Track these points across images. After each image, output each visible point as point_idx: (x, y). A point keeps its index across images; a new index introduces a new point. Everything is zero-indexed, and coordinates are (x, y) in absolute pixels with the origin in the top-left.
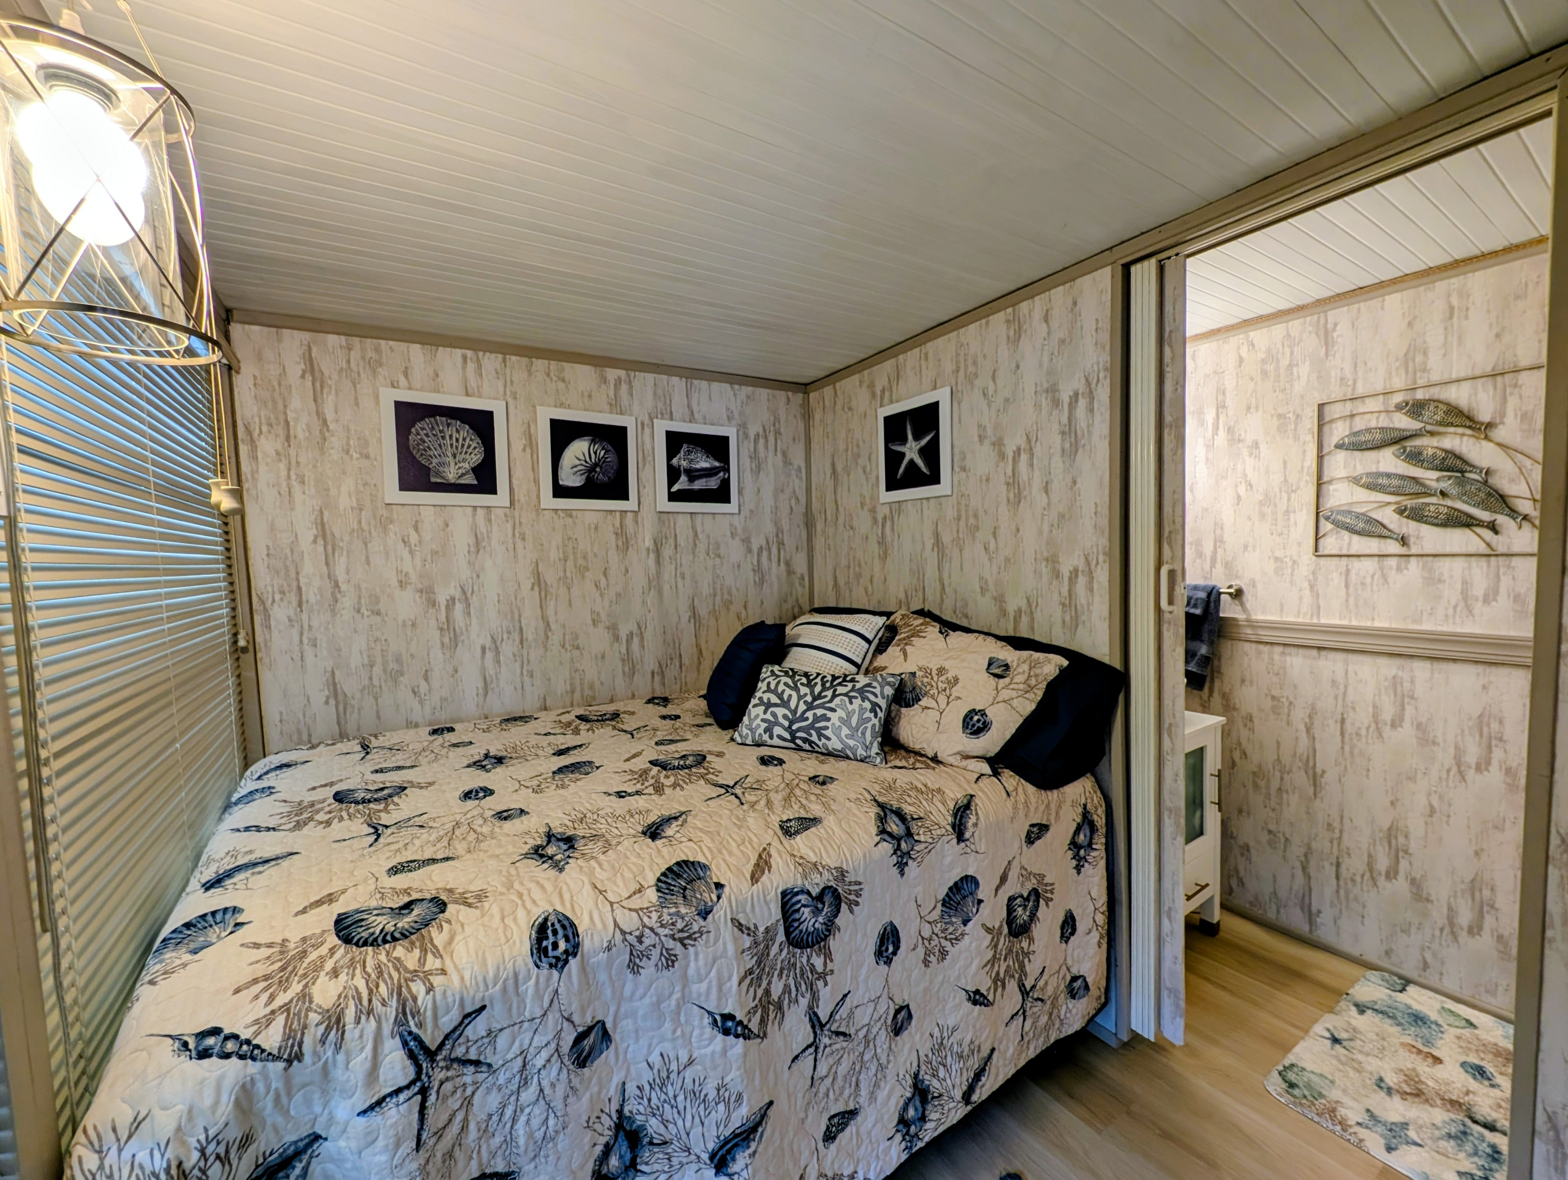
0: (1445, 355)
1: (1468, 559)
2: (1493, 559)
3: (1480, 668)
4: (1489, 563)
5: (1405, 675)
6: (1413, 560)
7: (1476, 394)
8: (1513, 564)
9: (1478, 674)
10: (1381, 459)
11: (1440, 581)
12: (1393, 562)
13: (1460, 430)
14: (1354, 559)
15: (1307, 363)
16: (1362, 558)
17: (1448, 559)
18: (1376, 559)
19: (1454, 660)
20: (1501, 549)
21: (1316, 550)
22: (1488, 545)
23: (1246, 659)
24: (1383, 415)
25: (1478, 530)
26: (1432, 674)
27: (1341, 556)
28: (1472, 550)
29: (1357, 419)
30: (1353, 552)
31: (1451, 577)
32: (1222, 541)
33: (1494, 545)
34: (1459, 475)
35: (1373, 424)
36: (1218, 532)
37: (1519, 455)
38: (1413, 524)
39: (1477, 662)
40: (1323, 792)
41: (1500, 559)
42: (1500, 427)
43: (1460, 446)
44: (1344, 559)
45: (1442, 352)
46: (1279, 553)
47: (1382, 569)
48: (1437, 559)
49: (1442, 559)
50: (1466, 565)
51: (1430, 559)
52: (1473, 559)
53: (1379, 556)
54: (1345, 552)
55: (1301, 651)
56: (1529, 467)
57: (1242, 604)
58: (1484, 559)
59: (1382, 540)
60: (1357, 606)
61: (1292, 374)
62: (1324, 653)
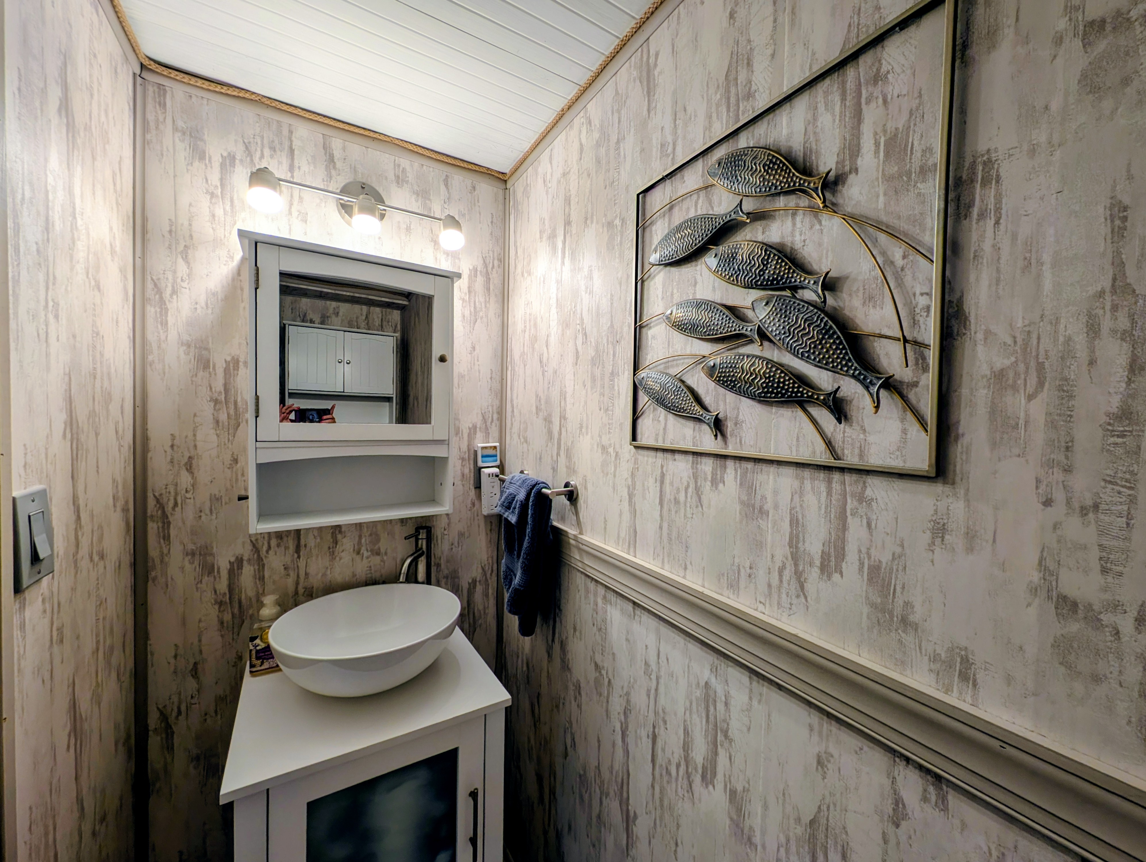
0: (773, 56)
1: (799, 471)
2: (836, 476)
3: (815, 718)
4: (830, 482)
5: (719, 688)
6: (730, 463)
7: (815, 119)
8: (869, 492)
9: (811, 729)
10: (698, 277)
11: (763, 512)
12: (707, 465)
13: (792, 201)
14: (669, 456)
15: (632, 130)
16: (677, 456)
17: (772, 469)
18: (690, 458)
19: (780, 687)
20: (851, 459)
21: (634, 438)
22: (829, 444)
23: (578, 596)
24: (702, 194)
25: (816, 411)
26: (751, 698)
27: (656, 449)
28: (804, 455)
29: (676, 210)
30: (668, 445)
31: (776, 507)
32: (565, 419)
33: (838, 444)
34: (788, 293)
35: (692, 214)
36: (563, 403)
37: (883, 238)
38: (731, 397)
39: (809, 704)
40: (634, 851)
41: (848, 478)
42: (852, 178)
43: (793, 235)
44: (660, 454)
45: (770, 51)
46: (605, 441)
47: (695, 477)
48: (759, 466)
49: (765, 467)
50: (796, 484)
51: (750, 465)
52: (807, 473)
53: (695, 454)
54: (660, 444)
55: (619, 601)
56: (899, 262)
57: (577, 513)
58: (822, 475)
59: (697, 425)
60: (670, 539)
61: (619, 154)
62: (638, 611)
